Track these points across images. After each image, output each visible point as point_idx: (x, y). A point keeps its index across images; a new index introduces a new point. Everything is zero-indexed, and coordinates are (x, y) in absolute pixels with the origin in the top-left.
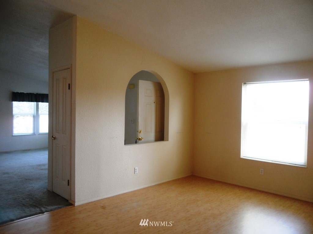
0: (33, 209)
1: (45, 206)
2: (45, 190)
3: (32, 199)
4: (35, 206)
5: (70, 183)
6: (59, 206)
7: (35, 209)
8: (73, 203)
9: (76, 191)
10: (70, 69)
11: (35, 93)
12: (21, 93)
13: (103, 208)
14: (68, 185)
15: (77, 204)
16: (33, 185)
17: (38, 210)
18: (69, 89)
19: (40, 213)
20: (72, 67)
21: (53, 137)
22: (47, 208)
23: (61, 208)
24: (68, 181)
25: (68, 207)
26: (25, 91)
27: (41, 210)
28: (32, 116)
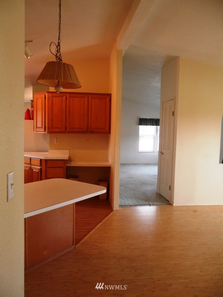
0: (144, 202)
1: (152, 202)
2: (155, 192)
3: (145, 196)
4: (146, 201)
5: (171, 188)
6: (162, 204)
7: (145, 202)
8: (172, 203)
9: (174, 194)
10: (174, 100)
11: (155, 119)
12: (145, 119)
13: (195, 211)
14: (170, 190)
15: (174, 205)
16: (147, 188)
17: (147, 203)
18: (173, 115)
19: (148, 205)
20: (175, 98)
21: (161, 152)
22: (153, 203)
23: (163, 205)
24: (170, 186)
25: (167, 205)
26: (148, 117)
27: (149, 204)
28: (153, 137)
